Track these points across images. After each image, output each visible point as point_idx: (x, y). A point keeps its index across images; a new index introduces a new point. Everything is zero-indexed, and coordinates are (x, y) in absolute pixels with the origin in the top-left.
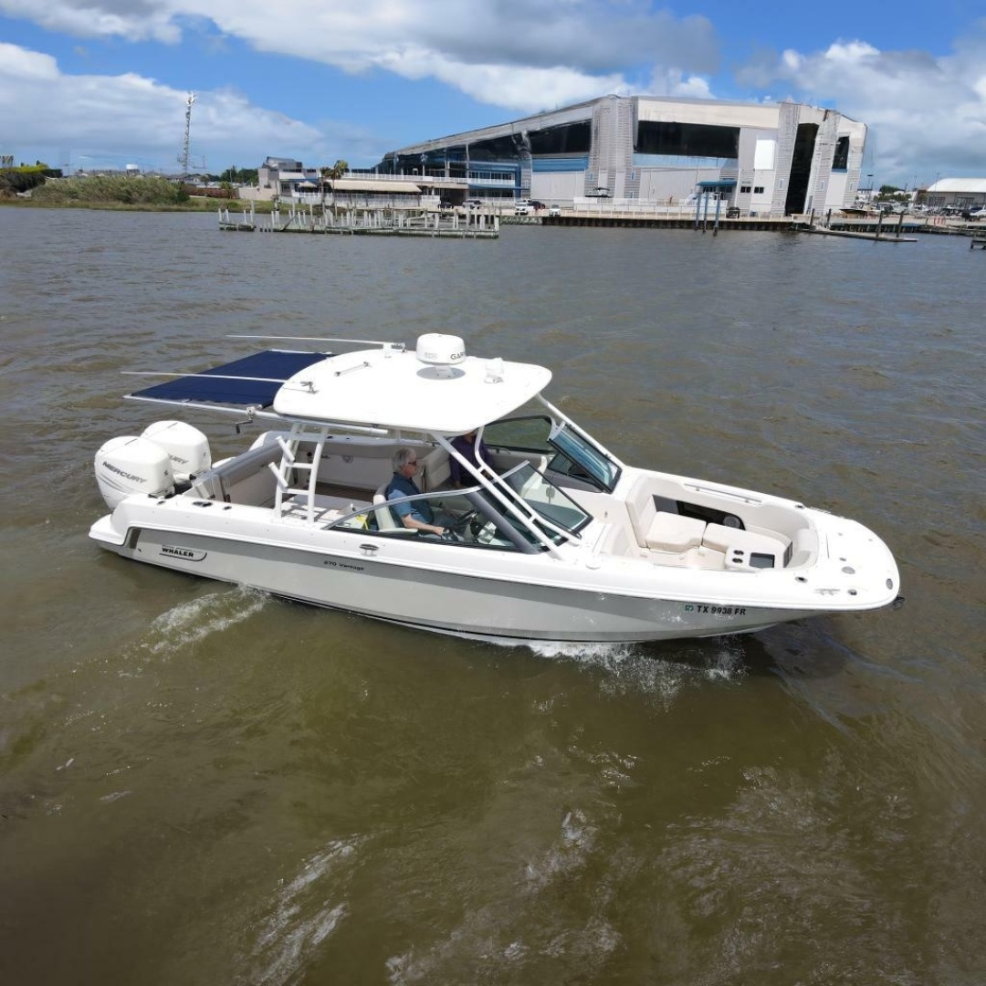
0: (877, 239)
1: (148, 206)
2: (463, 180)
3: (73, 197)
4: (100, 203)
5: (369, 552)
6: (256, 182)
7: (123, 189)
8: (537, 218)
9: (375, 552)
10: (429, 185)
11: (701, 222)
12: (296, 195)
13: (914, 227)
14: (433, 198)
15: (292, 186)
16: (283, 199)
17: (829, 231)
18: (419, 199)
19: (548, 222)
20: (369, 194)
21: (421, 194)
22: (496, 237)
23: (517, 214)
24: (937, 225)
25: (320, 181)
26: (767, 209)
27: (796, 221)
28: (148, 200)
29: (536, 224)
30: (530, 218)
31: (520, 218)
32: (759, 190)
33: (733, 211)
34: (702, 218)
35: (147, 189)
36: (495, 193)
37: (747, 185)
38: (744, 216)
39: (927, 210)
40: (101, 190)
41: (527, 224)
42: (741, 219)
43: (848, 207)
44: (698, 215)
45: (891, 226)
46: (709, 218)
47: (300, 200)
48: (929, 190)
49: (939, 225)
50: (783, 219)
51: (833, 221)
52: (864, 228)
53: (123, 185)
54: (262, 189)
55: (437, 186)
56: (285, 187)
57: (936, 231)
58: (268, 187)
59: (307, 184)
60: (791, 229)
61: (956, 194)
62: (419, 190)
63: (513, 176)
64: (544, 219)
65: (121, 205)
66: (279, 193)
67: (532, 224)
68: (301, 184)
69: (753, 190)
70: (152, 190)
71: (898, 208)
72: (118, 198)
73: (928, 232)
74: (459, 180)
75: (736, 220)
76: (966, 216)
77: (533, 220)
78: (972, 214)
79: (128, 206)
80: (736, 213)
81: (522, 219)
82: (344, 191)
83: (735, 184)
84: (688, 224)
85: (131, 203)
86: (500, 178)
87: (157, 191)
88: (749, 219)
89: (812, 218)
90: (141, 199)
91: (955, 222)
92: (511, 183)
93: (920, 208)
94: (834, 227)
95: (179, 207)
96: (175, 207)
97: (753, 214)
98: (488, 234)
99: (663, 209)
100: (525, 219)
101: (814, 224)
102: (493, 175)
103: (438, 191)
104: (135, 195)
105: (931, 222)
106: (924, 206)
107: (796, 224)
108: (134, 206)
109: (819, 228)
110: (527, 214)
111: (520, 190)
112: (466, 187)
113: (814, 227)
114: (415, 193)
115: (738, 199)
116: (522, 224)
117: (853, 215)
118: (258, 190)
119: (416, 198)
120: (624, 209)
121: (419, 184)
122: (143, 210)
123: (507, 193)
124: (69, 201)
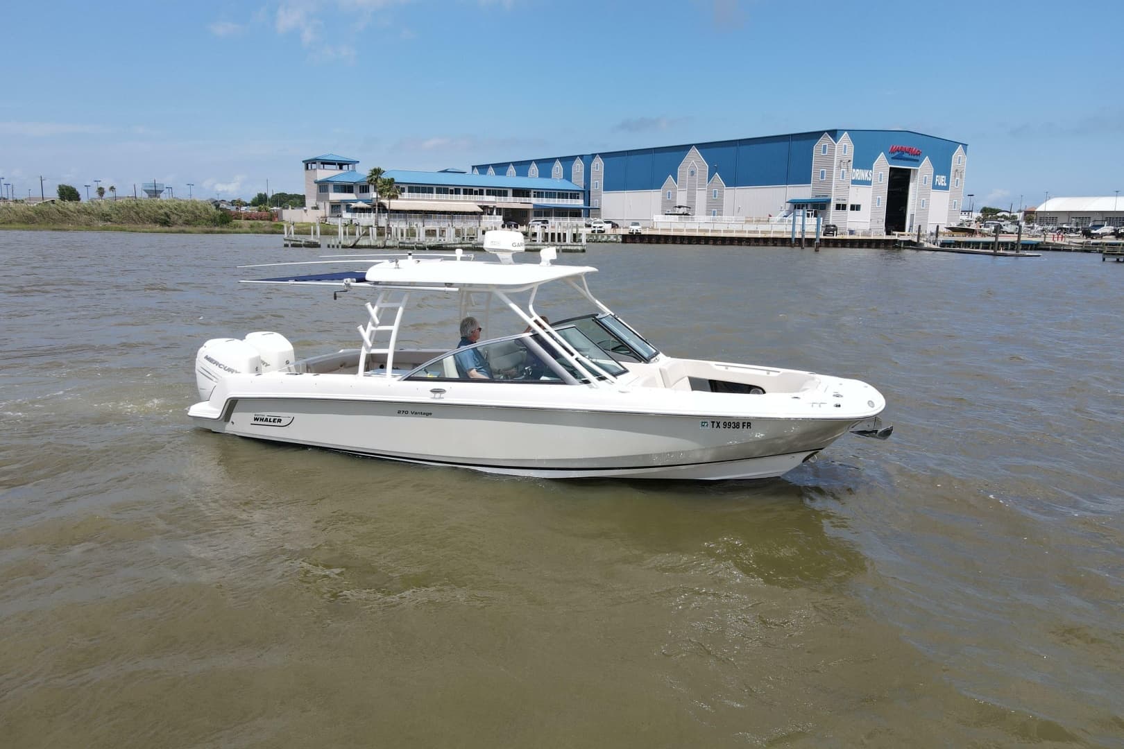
0: (995, 255)
1: (188, 228)
2: (527, 200)
3: (106, 221)
4: (136, 226)
5: (438, 395)
6: (303, 204)
7: (162, 211)
8: (616, 236)
9: (443, 395)
10: (491, 205)
11: (800, 240)
12: (347, 216)
13: (1032, 245)
14: (495, 218)
15: (343, 207)
16: (331, 221)
17: (939, 247)
18: (480, 219)
19: (628, 240)
20: (426, 214)
21: (482, 214)
22: (583, 251)
23: (593, 232)
24: (1056, 242)
25: (374, 201)
26: (867, 227)
27: (901, 238)
28: (187, 223)
29: (616, 242)
30: (608, 236)
31: (597, 236)
32: (855, 208)
33: (830, 229)
34: (798, 236)
35: (188, 211)
36: (561, 212)
37: (841, 202)
38: (842, 234)
39: (1040, 229)
40: (137, 213)
41: (605, 242)
42: (839, 237)
43: (954, 225)
44: (793, 232)
45: (1007, 243)
46: (807, 236)
47: (351, 221)
48: (1038, 210)
49: (1060, 242)
50: (885, 237)
51: (941, 238)
52: (977, 244)
53: (161, 207)
54: (310, 211)
55: (498, 206)
56: (335, 207)
57: (1057, 248)
58: (316, 208)
59: (361, 204)
60: (896, 247)
61: (1070, 214)
62: (482, 211)
63: (581, 195)
64: (624, 236)
65: (158, 228)
66: (328, 214)
67: (611, 242)
68: (354, 205)
69: (848, 207)
70: (193, 213)
71: (1009, 227)
72: (156, 221)
73: (1048, 250)
74: (523, 199)
75: (835, 237)
76: (1087, 233)
77: (612, 238)
78: (1093, 232)
79: (167, 228)
80: (833, 230)
81: (600, 237)
82: (398, 211)
83: (829, 201)
84: (784, 242)
85: (169, 226)
86: (567, 198)
87: (198, 212)
88: (848, 237)
89: (919, 236)
90: (180, 221)
91: (1077, 239)
92: (580, 203)
93: (1032, 228)
94: (943, 244)
95: (222, 229)
96: (217, 229)
97: (851, 232)
98: (575, 248)
99: (752, 227)
100: (603, 237)
101: (921, 241)
102: (559, 194)
103: (499, 211)
104: (174, 217)
105: (1049, 240)
106: (1036, 226)
107: (901, 241)
108: (173, 229)
109: (927, 245)
110: (604, 232)
111: (589, 209)
112: (530, 207)
113: (922, 244)
114: (474, 213)
115: (833, 216)
116: (599, 242)
117: (961, 234)
118: (306, 211)
119: (476, 218)
120: (710, 227)
121: (481, 204)
122: (184, 232)
123: (575, 213)
124: (101, 224)
